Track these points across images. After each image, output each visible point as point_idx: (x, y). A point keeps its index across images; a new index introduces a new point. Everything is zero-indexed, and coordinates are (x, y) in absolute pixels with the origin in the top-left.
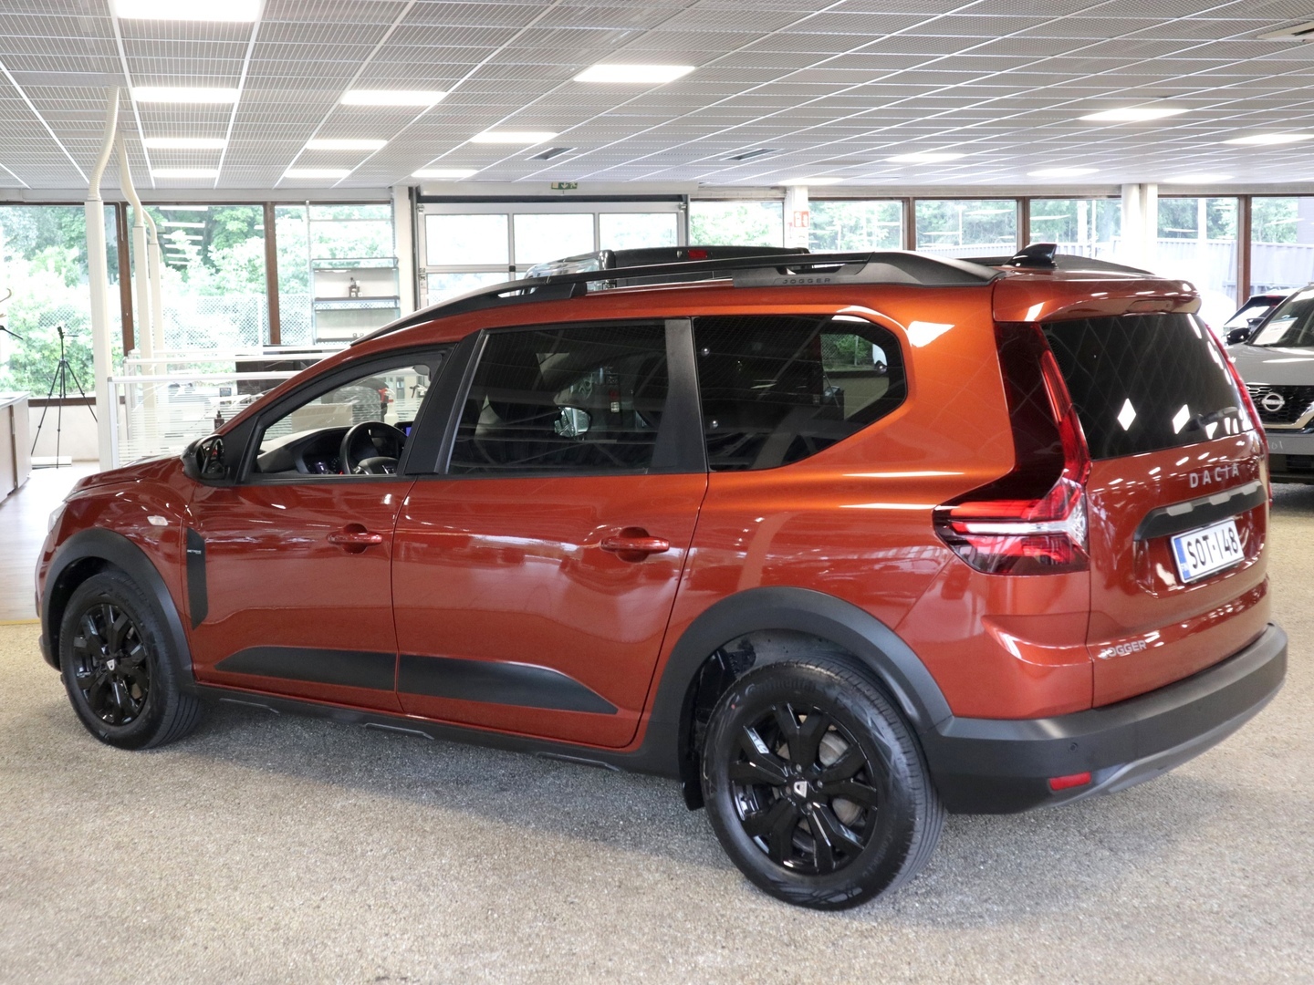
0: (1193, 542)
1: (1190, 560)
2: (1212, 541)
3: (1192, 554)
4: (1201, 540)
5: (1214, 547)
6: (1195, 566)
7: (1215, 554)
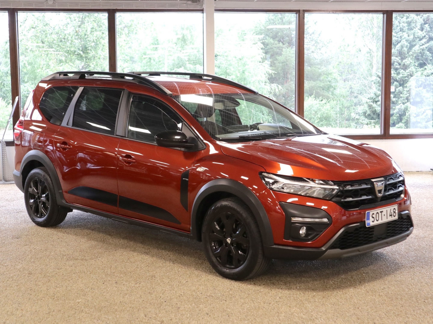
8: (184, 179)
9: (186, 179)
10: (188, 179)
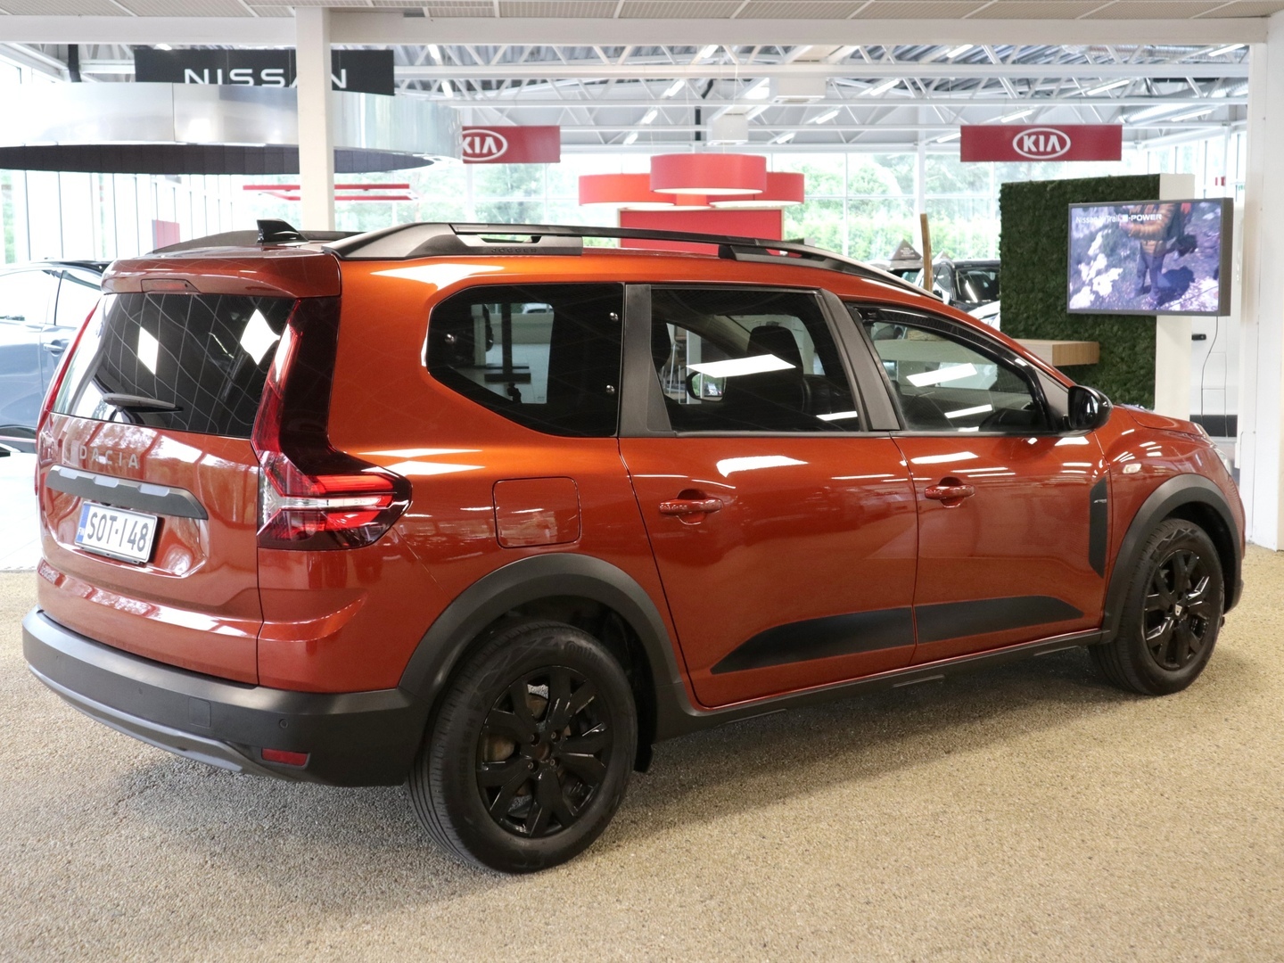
0: (100, 516)
1: (89, 530)
2: (118, 525)
3: (93, 525)
4: (108, 518)
5: (116, 533)
6: (90, 537)
7: (115, 538)
8: (1096, 501)
9: (1102, 501)
10: (1105, 500)
